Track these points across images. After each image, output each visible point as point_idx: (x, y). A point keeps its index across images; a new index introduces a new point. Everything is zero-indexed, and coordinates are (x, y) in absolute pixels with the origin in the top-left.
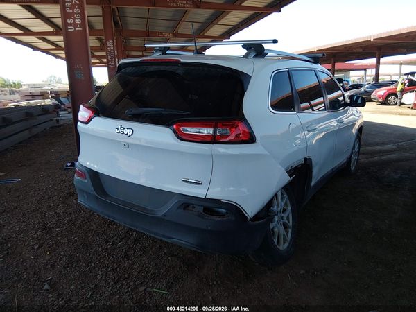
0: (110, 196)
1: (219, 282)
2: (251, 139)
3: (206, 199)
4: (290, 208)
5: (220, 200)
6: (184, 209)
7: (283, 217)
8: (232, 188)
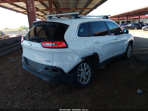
0: (30, 65)
1: (58, 93)
2: (67, 47)
3: (52, 66)
4: (90, 70)
5: (56, 67)
6: (46, 69)
7: (86, 73)
8: (61, 63)
